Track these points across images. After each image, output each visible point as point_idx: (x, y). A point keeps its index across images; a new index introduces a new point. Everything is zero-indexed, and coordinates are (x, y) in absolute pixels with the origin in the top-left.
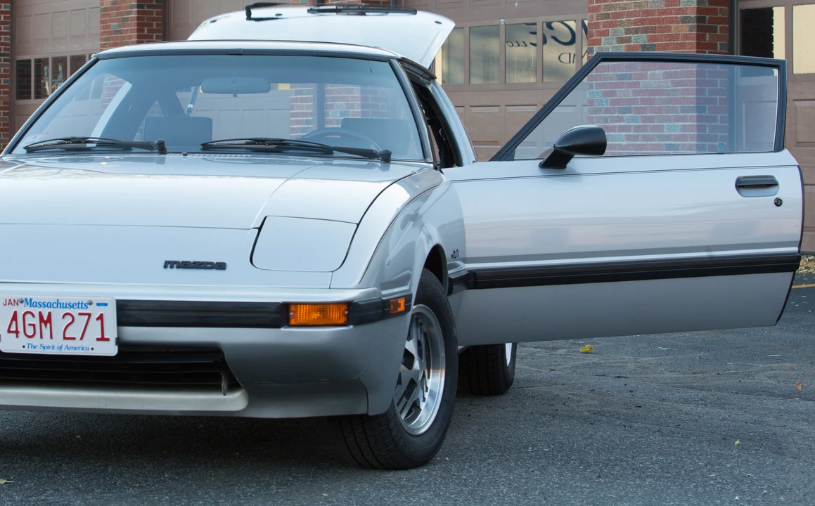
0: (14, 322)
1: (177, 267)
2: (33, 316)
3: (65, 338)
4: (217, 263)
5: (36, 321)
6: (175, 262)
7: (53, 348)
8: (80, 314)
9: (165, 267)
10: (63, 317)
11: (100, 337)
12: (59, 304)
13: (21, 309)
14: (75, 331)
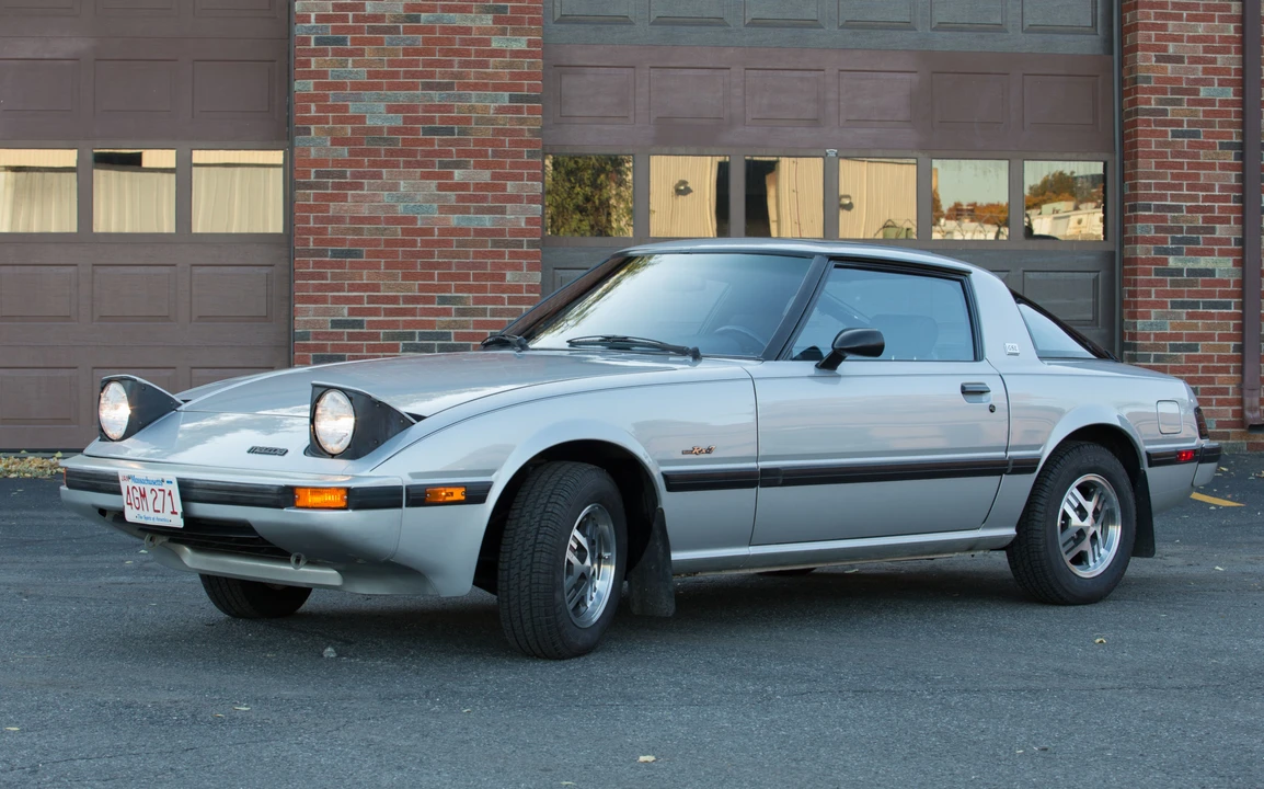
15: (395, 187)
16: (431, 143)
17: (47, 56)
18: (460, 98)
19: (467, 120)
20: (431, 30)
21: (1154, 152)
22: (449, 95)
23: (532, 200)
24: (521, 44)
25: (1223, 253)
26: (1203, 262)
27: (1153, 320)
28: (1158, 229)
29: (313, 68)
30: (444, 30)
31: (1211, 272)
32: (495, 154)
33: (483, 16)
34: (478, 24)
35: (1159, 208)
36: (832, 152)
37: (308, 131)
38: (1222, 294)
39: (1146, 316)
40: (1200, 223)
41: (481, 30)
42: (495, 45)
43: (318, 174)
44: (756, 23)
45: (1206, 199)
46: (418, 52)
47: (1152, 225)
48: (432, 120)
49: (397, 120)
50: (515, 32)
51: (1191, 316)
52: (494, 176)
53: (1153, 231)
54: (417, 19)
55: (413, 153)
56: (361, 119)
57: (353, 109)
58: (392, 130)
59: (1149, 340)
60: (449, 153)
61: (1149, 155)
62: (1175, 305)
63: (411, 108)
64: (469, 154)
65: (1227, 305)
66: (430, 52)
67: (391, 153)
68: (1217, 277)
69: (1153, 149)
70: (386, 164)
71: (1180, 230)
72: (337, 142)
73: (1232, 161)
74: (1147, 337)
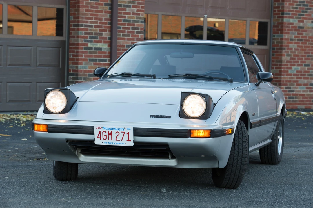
0: (100, 135)
1: (154, 117)
2: (106, 133)
3: (116, 140)
4: (168, 116)
6: (154, 115)
7: (112, 143)
9: (151, 117)
10: (116, 133)
11: (128, 140)
21: (85, 6)
25: (105, 42)
26: (99, 45)
27: (83, 65)
28: (86, 33)
31: (100, 49)
35: (86, 26)
38: (105, 57)
39: (81, 64)
40: (98, 32)
45: (100, 23)
47: (84, 32)
51: (95, 64)
53: (84, 34)
59: (82, 72)
61: (83, 7)
62: (90, 60)
65: (105, 61)
68: (103, 50)
69: (84, 5)
71: (92, 34)
73: (108, 10)
74: (81, 71)
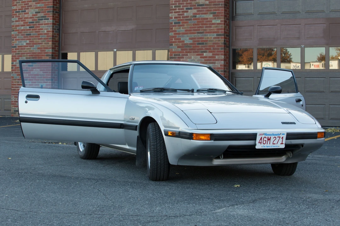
2: (266, 138)
5: (266, 139)
8: (278, 137)
12: (273, 135)
13: (263, 136)
14: (275, 142)
15: (191, 58)
16: (198, 47)
17: (127, 30)
18: (205, 35)
19: (207, 41)
20: (199, 19)
22: (203, 35)
23: (221, 60)
24: (219, 21)
29: (173, 30)
30: (202, 19)
32: (213, 49)
33: (210, 15)
34: (209, 17)
36: (303, 46)
37: (172, 45)
41: (211, 19)
42: (213, 22)
43: (175, 55)
44: (283, 13)
46: (196, 25)
48: (198, 41)
49: (191, 41)
50: (218, 18)
52: (213, 54)
54: (196, 17)
55: (195, 49)
56: (183, 41)
57: (182, 39)
58: (191, 44)
60: (203, 49)
63: (195, 38)
64: (207, 49)
66: (198, 25)
67: (190, 49)
70: (189, 52)
72: (178, 47)
